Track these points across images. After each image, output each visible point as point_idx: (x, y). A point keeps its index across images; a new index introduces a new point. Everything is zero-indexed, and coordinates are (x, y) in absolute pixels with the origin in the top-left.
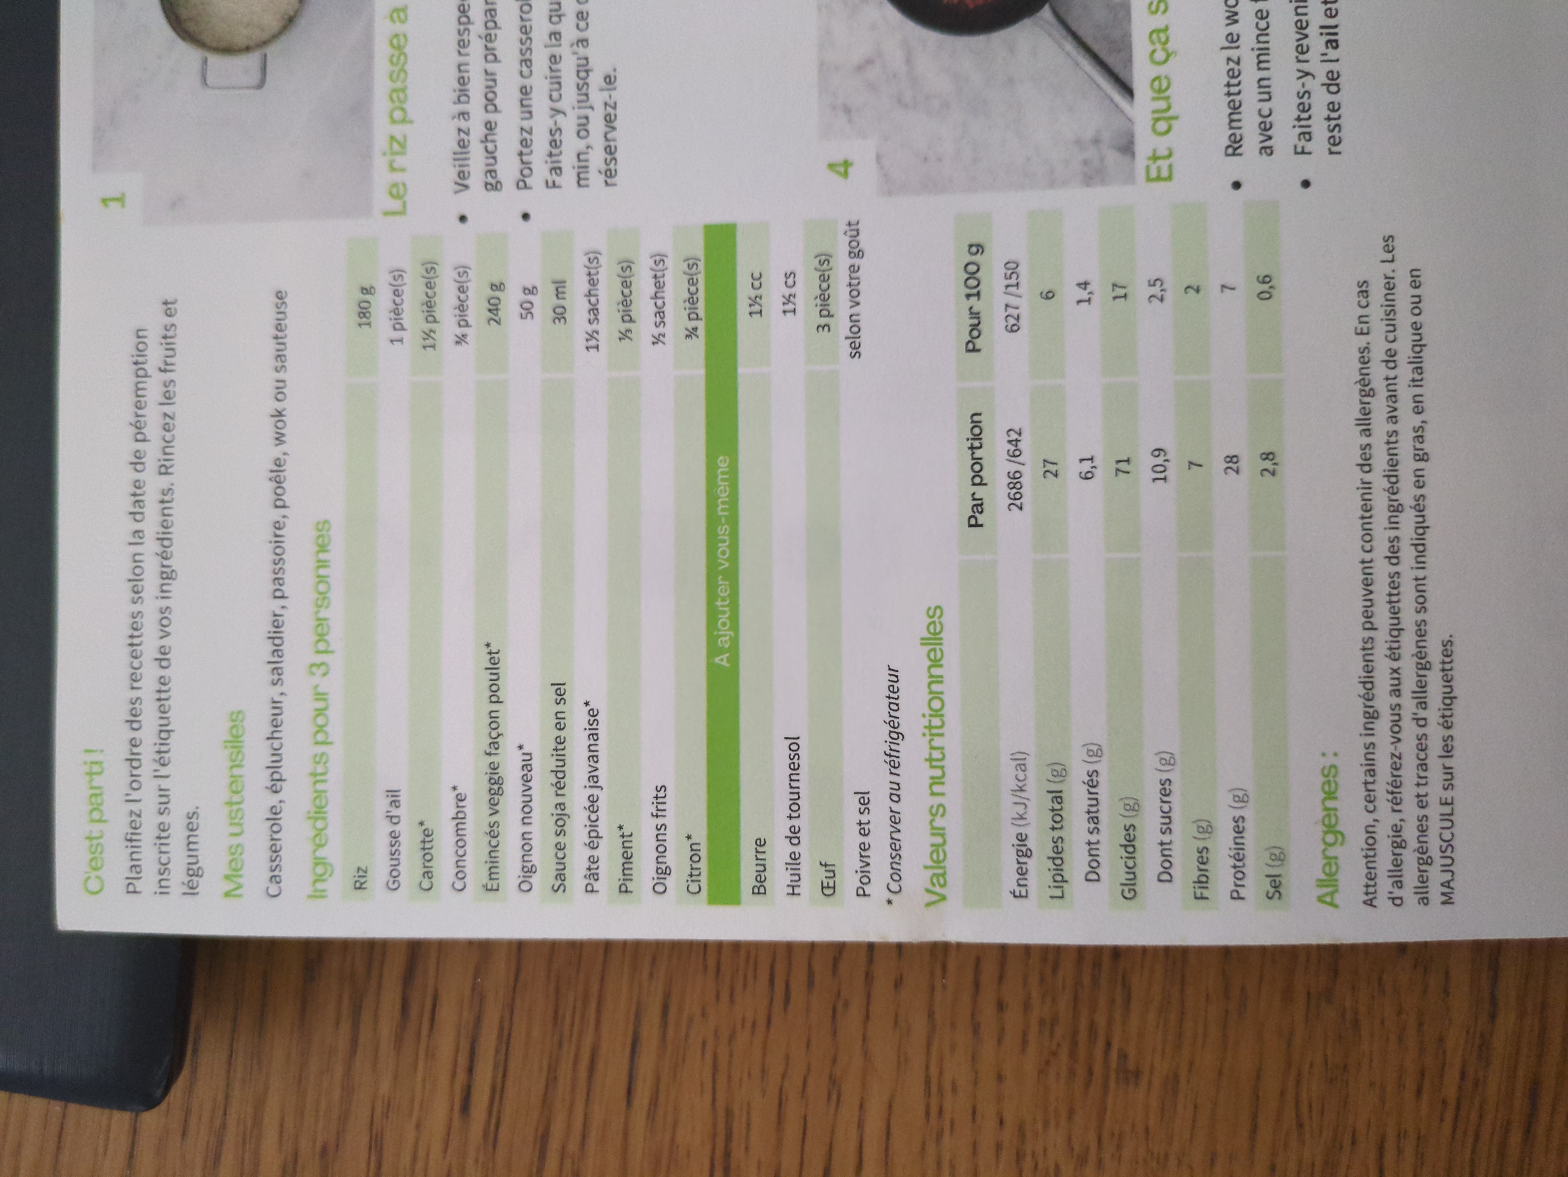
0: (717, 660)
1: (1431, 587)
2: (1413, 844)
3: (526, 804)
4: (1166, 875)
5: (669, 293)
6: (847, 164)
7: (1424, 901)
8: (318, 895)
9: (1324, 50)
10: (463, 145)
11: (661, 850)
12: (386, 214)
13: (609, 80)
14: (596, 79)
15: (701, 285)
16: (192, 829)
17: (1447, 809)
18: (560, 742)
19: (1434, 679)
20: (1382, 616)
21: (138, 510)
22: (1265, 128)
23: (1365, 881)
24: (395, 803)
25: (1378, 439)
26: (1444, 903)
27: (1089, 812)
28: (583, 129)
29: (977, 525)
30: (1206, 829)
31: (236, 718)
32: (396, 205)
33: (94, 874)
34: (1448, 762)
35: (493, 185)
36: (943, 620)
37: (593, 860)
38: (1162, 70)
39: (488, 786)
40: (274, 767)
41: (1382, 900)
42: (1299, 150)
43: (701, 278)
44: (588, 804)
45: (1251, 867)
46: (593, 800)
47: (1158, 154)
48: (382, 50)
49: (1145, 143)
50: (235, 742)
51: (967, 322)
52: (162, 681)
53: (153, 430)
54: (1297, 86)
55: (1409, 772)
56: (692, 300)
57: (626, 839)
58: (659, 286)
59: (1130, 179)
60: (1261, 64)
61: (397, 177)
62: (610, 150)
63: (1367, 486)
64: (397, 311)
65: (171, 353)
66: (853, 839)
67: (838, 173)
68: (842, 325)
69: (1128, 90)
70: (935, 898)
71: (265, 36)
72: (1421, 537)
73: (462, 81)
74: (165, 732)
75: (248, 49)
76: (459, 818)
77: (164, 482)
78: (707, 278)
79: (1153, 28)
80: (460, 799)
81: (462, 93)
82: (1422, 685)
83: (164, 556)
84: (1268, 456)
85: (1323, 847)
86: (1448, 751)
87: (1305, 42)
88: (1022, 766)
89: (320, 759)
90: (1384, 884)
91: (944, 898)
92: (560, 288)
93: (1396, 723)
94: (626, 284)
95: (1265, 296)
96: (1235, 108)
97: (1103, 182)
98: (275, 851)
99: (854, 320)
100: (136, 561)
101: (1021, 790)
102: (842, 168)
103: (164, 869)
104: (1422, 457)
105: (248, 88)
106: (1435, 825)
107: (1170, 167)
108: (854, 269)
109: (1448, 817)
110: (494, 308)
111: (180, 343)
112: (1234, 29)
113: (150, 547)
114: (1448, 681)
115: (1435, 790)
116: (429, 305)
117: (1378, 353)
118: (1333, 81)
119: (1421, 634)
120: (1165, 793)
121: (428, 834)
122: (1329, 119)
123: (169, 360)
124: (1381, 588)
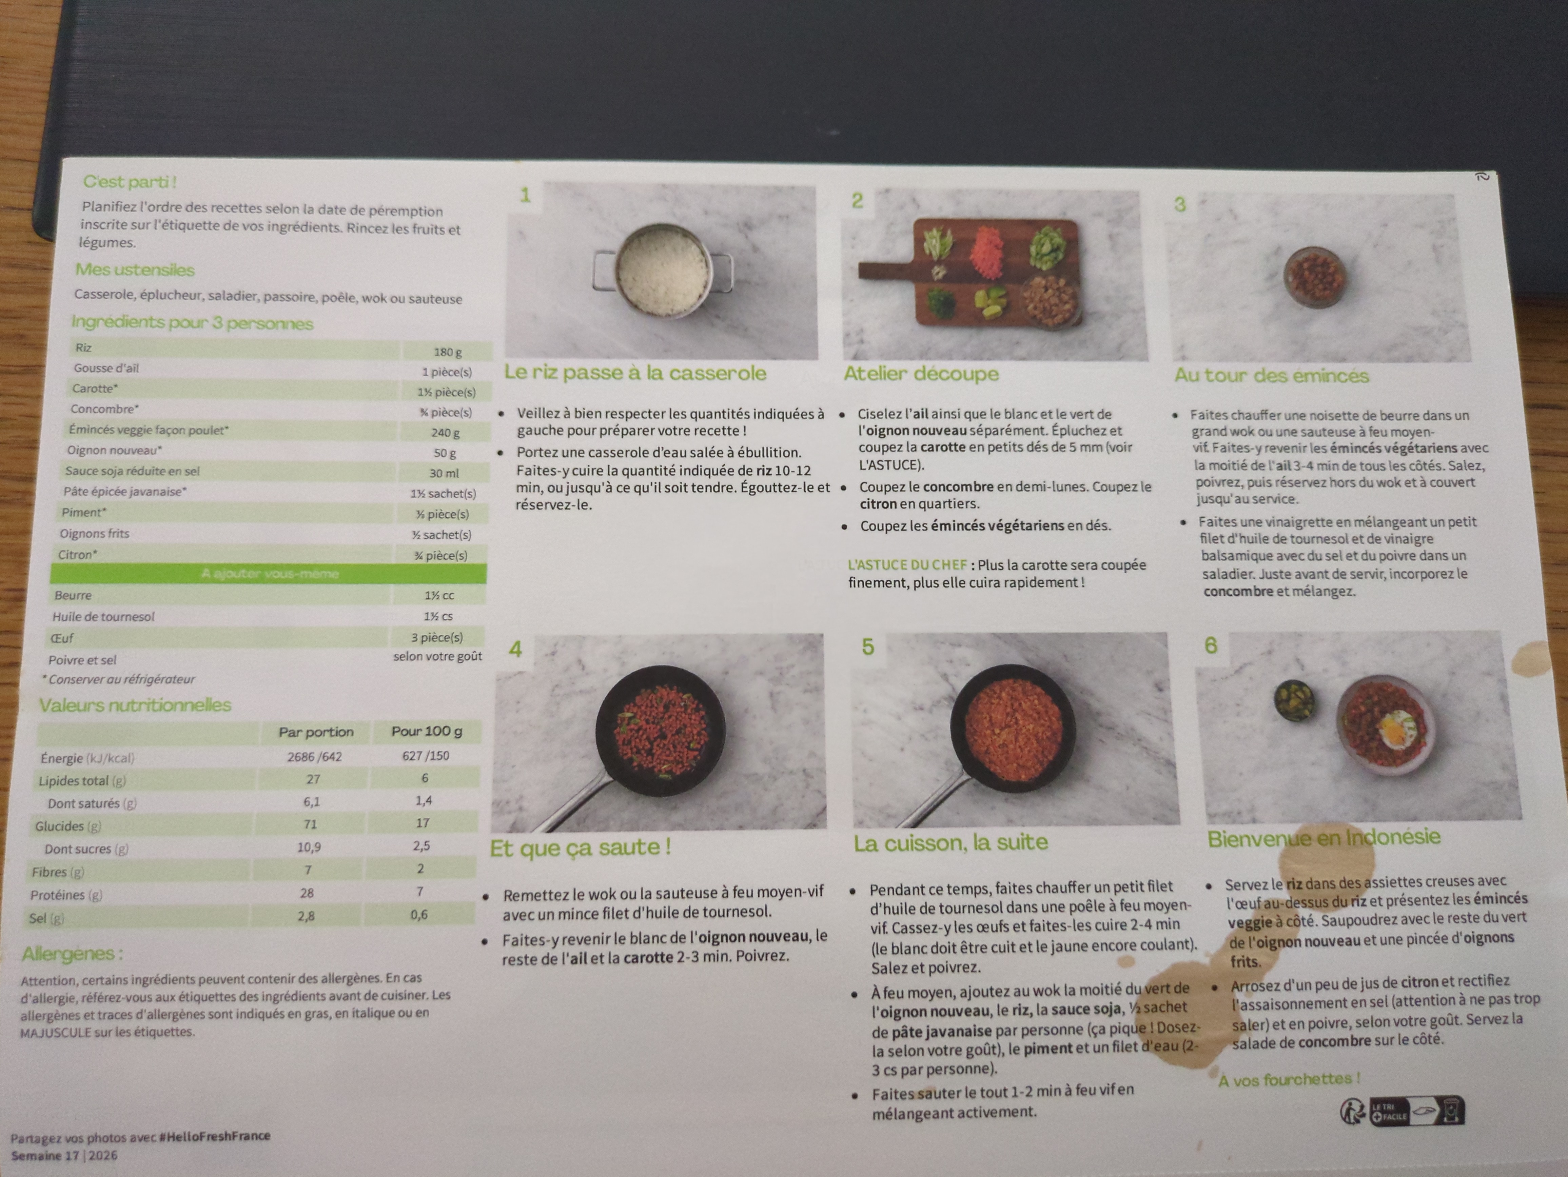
0: (206, 570)
1: (225, 1021)
2: (61, 1010)
3: (124, 451)
4: (51, 850)
5: (445, 541)
6: (519, 653)
7: (24, 1018)
8: (75, 322)
9: (570, 955)
10: (548, 414)
11: (88, 534)
12: (507, 366)
13: (583, 506)
14: (584, 497)
15: (449, 562)
16: (121, 243)
17: (83, 1033)
18: (162, 472)
19: (166, 1024)
20: (208, 990)
21: (327, 210)
22: (521, 916)
23: (39, 978)
24: (130, 370)
25: (319, 988)
26: (22, 1031)
27: (93, 802)
28: (553, 489)
29: (281, 733)
30: (78, 875)
31: (189, 271)
32: (512, 373)
33: (96, 181)
34: (113, 1033)
35: (520, 434)
36: (222, 712)
37: (85, 492)
38: (563, 850)
39: (137, 427)
40: (157, 295)
41: (25, 990)
42: (507, 938)
43: (453, 562)
44: (121, 489)
45: (52, 903)
46: (122, 492)
47: (510, 848)
48: (612, 364)
49: (517, 840)
50: (174, 271)
51: (412, 727)
52: (216, 226)
53: (377, 220)
54: (548, 937)
55: (108, 1007)
56: (439, 556)
57: (96, 513)
58: (450, 536)
59: (495, 830)
60: (563, 914)
61: (530, 373)
62: (539, 506)
63: (291, 980)
64: (444, 372)
65: (426, 231)
66: (86, 654)
67: (514, 647)
68: (415, 649)
69: (552, 829)
70: (45, 705)
71: (626, 291)
72: (257, 1015)
73: (589, 414)
74: (184, 227)
75: (618, 279)
76: (117, 409)
77: (343, 227)
78: (454, 565)
79: (591, 846)
80: (130, 410)
81: (581, 414)
82: (162, 1016)
83: (295, 227)
84: (312, 916)
85: (62, 950)
86: (120, 1033)
87: (576, 942)
88: (125, 760)
89: (161, 323)
90: (36, 991)
91: (45, 710)
92: (453, 474)
93: (140, 999)
94: (453, 515)
95: (414, 915)
96: (535, 897)
97: (494, 813)
98: (104, 295)
99: (418, 657)
100: (293, 209)
101: (110, 759)
102: (516, 650)
103: (97, 226)
104: (308, 1017)
105: (594, 280)
106: (73, 1025)
107: (500, 855)
108: (451, 657)
109: (77, 1034)
110: (442, 433)
111: (432, 237)
112: (587, 897)
113: (301, 218)
114: (165, 1033)
115: (95, 1025)
116: (447, 393)
117: (374, 988)
118: (550, 960)
119: (195, 1015)
120: (102, 850)
121: (109, 390)
122: (526, 957)
123: (421, 230)
124: (225, 989)
